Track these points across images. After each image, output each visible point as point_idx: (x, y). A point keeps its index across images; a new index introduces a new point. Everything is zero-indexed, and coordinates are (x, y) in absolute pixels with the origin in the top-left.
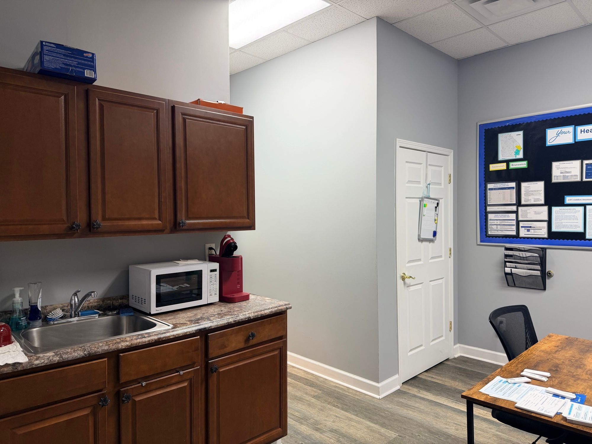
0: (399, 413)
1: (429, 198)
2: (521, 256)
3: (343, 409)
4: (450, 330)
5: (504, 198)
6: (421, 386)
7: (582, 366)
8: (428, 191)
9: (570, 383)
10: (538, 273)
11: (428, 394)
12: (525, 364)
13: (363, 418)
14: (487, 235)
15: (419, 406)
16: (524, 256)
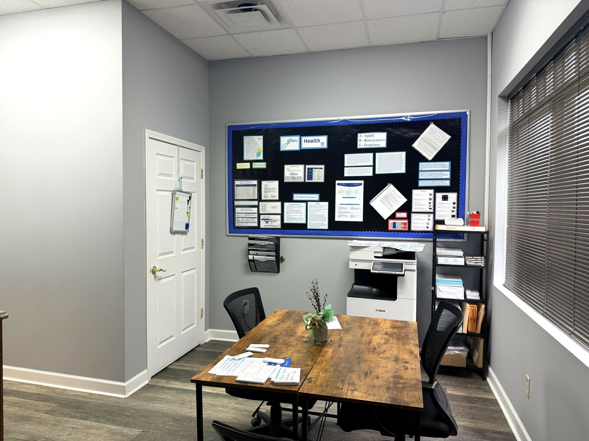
0: (145, 408)
1: (181, 191)
2: (261, 244)
3: (82, 418)
4: (201, 318)
5: (248, 194)
6: (170, 376)
7: (294, 334)
8: (181, 185)
9: (283, 351)
10: (273, 258)
11: (177, 383)
12: (252, 340)
13: (105, 423)
14: (235, 227)
15: (167, 397)
16: (264, 244)
